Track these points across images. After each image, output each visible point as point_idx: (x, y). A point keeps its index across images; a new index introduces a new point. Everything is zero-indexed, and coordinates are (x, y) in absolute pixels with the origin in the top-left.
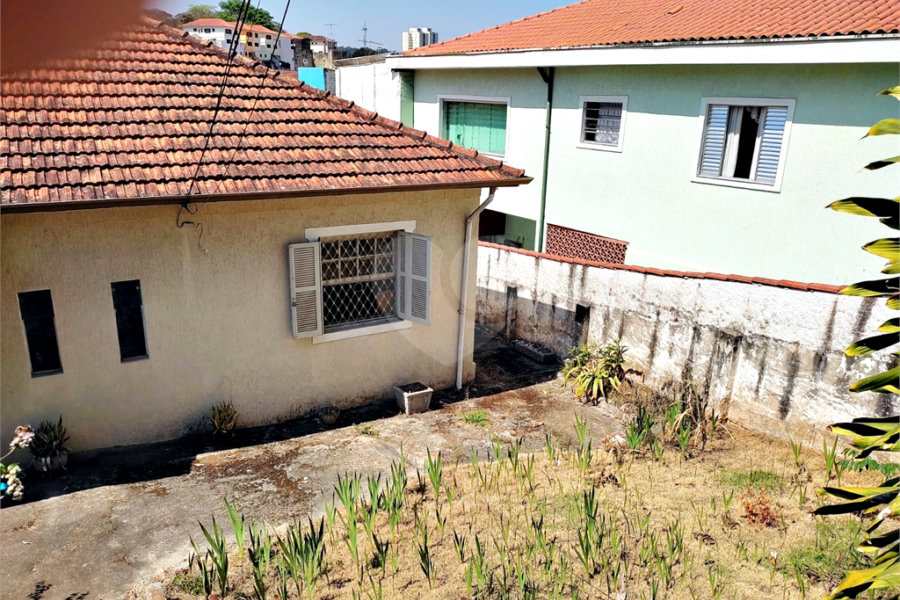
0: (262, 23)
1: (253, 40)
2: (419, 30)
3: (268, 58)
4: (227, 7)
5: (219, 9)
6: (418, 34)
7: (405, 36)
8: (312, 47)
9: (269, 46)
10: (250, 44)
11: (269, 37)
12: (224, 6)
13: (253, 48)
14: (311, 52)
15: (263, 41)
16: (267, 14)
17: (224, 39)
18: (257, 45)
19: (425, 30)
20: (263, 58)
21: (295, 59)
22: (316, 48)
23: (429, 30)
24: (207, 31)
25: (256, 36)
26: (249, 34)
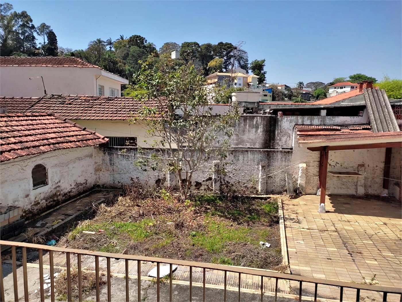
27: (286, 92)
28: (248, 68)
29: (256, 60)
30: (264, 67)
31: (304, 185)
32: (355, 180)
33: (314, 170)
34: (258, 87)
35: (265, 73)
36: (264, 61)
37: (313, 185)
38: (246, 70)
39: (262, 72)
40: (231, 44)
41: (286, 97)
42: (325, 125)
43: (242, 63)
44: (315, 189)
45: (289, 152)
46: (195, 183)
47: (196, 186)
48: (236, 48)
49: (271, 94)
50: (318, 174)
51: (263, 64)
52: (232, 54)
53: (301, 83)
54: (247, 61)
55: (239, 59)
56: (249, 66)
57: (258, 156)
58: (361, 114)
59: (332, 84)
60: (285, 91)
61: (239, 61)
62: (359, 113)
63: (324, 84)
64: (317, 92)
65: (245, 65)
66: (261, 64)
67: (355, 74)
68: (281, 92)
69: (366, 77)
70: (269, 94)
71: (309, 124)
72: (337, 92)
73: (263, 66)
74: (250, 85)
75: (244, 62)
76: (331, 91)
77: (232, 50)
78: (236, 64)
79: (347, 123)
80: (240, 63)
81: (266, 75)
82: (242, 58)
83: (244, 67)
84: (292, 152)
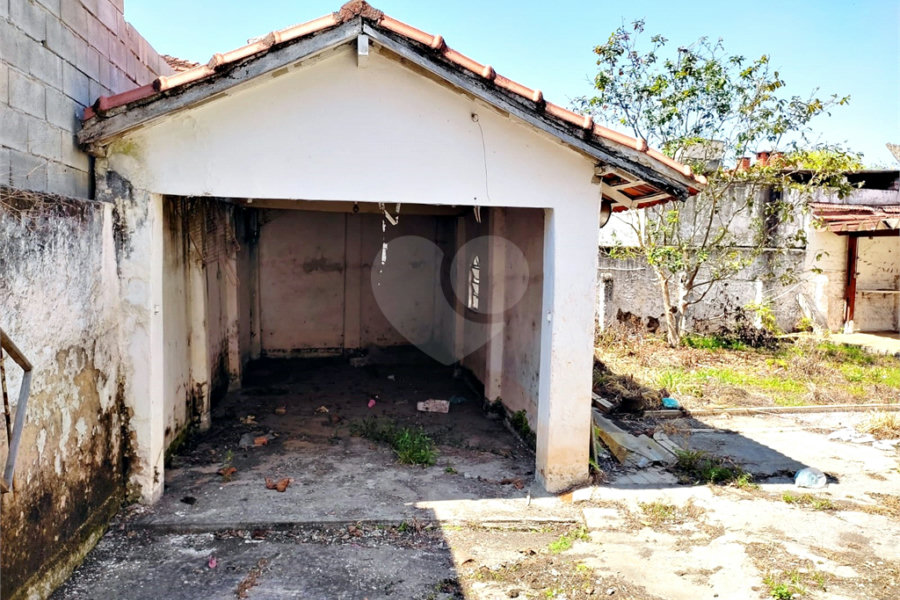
31: (826, 316)
32: (892, 304)
33: (838, 288)
37: (835, 316)
42: (848, 204)
44: (839, 322)
45: (801, 253)
46: (648, 321)
47: (649, 326)
50: (841, 295)
57: (754, 263)
58: (896, 187)
62: (893, 185)
71: (827, 201)
79: (878, 202)
84: (805, 254)
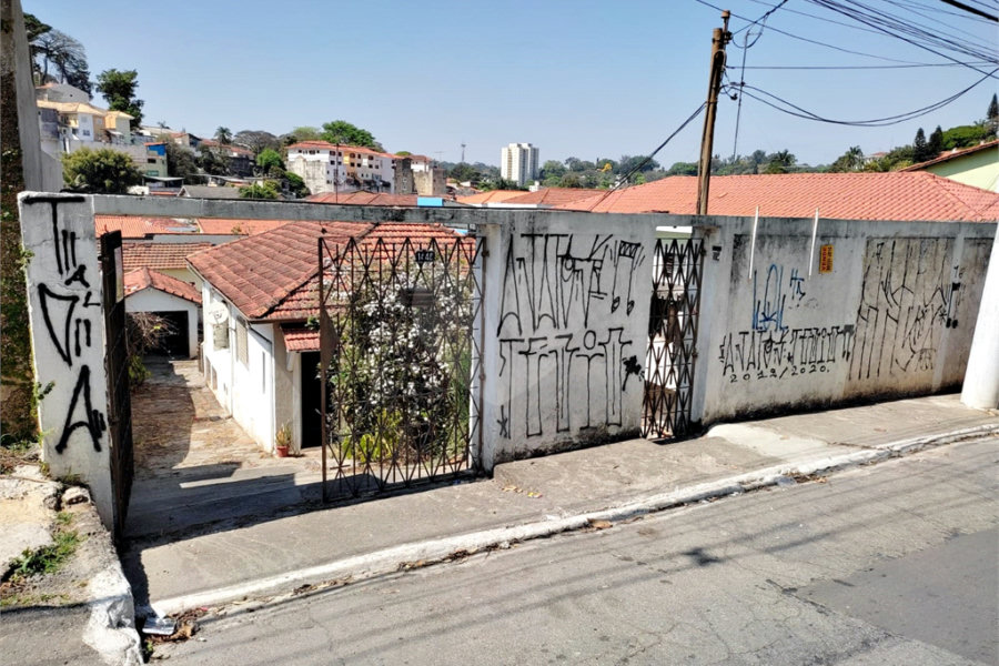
0: (364, 144)
1: (356, 161)
2: (519, 146)
3: (370, 178)
4: (330, 128)
5: (323, 130)
6: (518, 150)
7: (505, 152)
8: (413, 167)
9: (371, 166)
10: (352, 165)
11: (371, 158)
12: (327, 127)
13: (356, 169)
14: (412, 171)
15: (365, 162)
16: (369, 135)
17: (328, 161)
18: (359, 165)
19: (525, 146)
20: (365, 178)
21: (396, 178)
22: (416, 167)
23: (530, 145)
24: (312, 152)
25: (359, 157)
26: (352, 156)
27: (198, 154)
28: (89, 86)
29: (113, 70)
30: (135, 88)
34: (132, 141)
35: (139, 104)
36: (134, 74)
38: (83, 89)
39: (132, 99)
40: (32, 16)
41: (200, 166)
43: (70, 70)
48: (47, 29)
49: (164, 158)
51: (133, 81)
52: (37, 43)
53: (223, 131)
54: (85, 66)
55: (61, 57)
56: (92, 79)
59: (291, 141)
60: (193, 149)
61: (58, 61)
63: (274, 137)
64: (265, 158)
65: (80, 78)
66: (127, 81)
67: (334, 120)
68: (187, 154)
69: (355, 130)
70: (161, 157)
72: (305, 160)
73: (133, 85)
74: (114, 136)
75: (76, 68)
76: (292, 156)
77: (37, 33)
78: (53, 70)
80: (62, 69)
81: (143, 110)
82: (66, 55)
83: (79, 81)
